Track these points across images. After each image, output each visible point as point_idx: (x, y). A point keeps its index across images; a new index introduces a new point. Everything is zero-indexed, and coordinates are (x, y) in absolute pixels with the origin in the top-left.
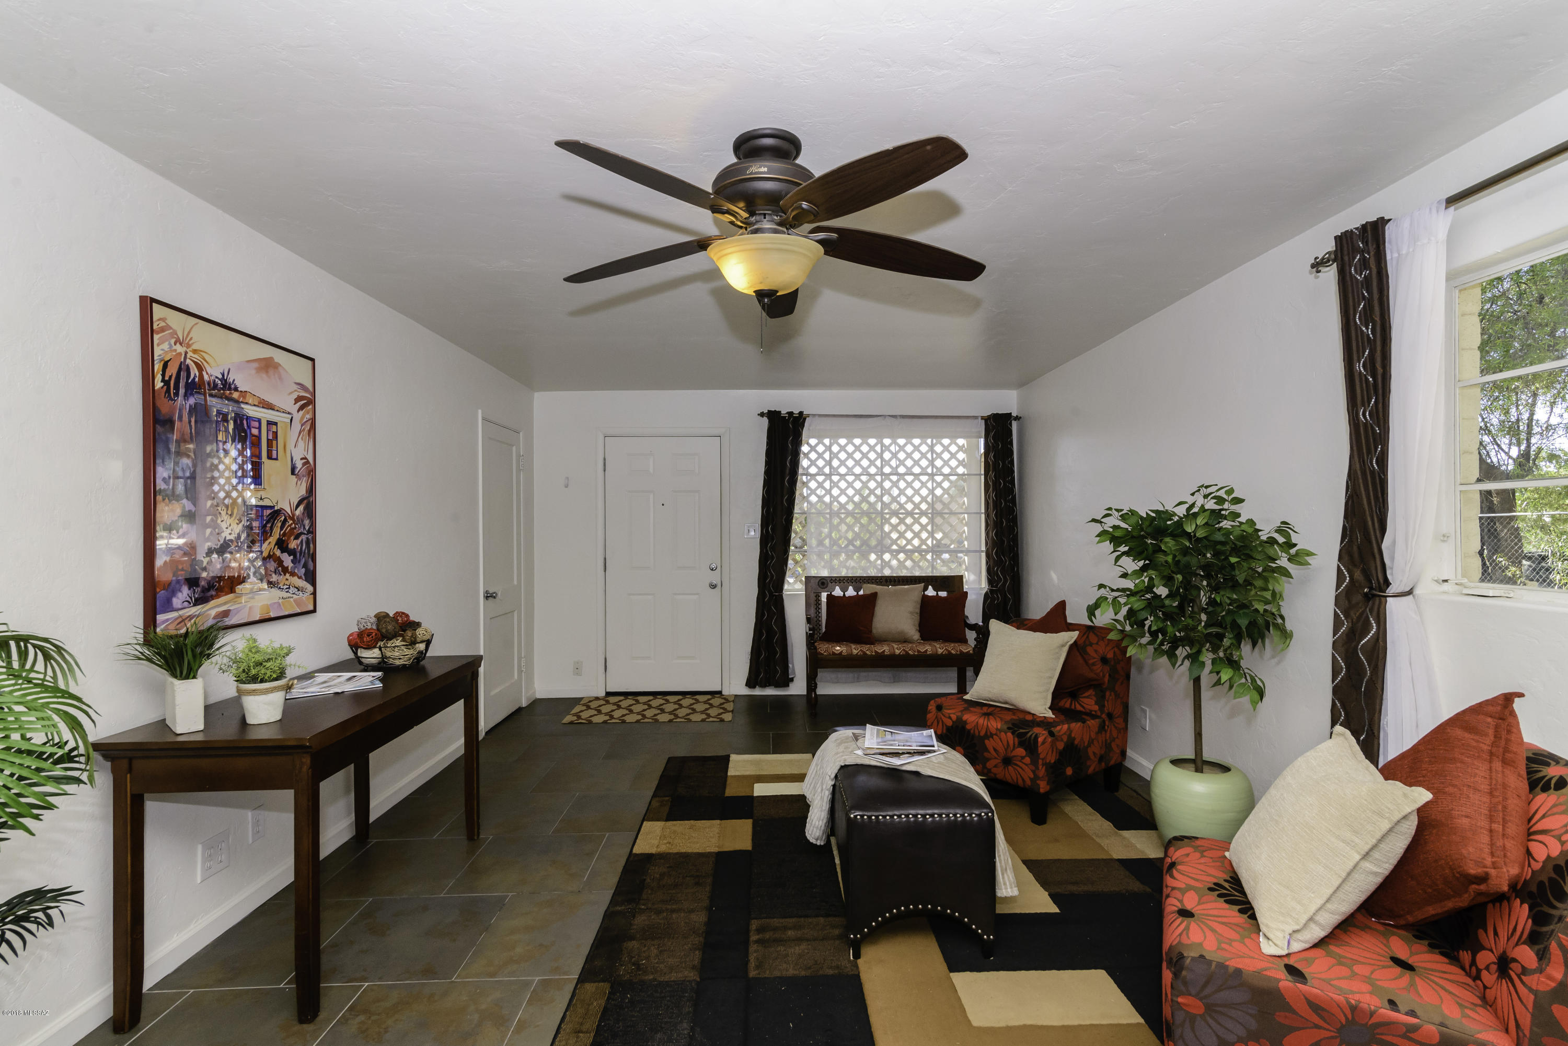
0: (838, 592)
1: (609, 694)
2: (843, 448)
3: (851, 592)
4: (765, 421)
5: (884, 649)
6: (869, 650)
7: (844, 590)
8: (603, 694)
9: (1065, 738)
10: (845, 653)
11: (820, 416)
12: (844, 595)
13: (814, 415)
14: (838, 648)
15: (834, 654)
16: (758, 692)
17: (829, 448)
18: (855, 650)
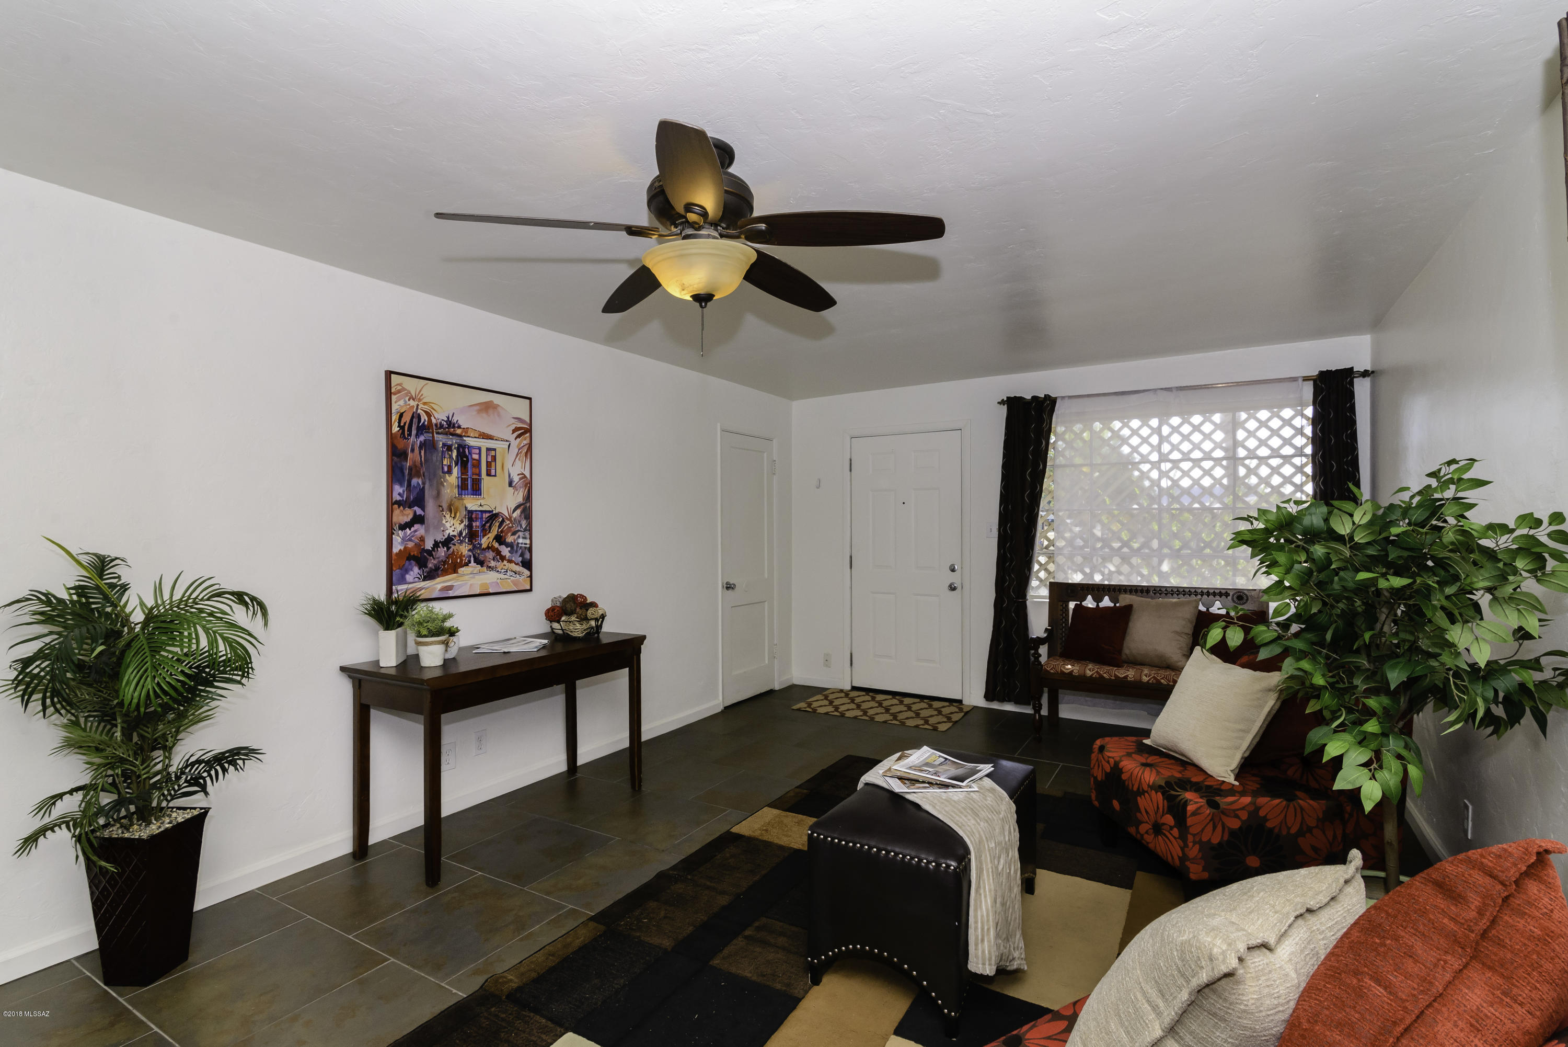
0: (1089, 603)
1: (854, 688)
2: (1175, 430)
3: (1106, 602)
4: (1004, 408)
5: (1130, 674)
6: (1107, 672)
7: (1098, 599)
8: (849, 688)
9: (1244, 815)
10: (1076, 673)
11: (1070, 397)
12: (1098, 605)
13: (1063, 398)
14: (1069, 667)
15: (1063, 673)
16: (995, 706)
17: (1158, 431)
18: (1090, 670)
